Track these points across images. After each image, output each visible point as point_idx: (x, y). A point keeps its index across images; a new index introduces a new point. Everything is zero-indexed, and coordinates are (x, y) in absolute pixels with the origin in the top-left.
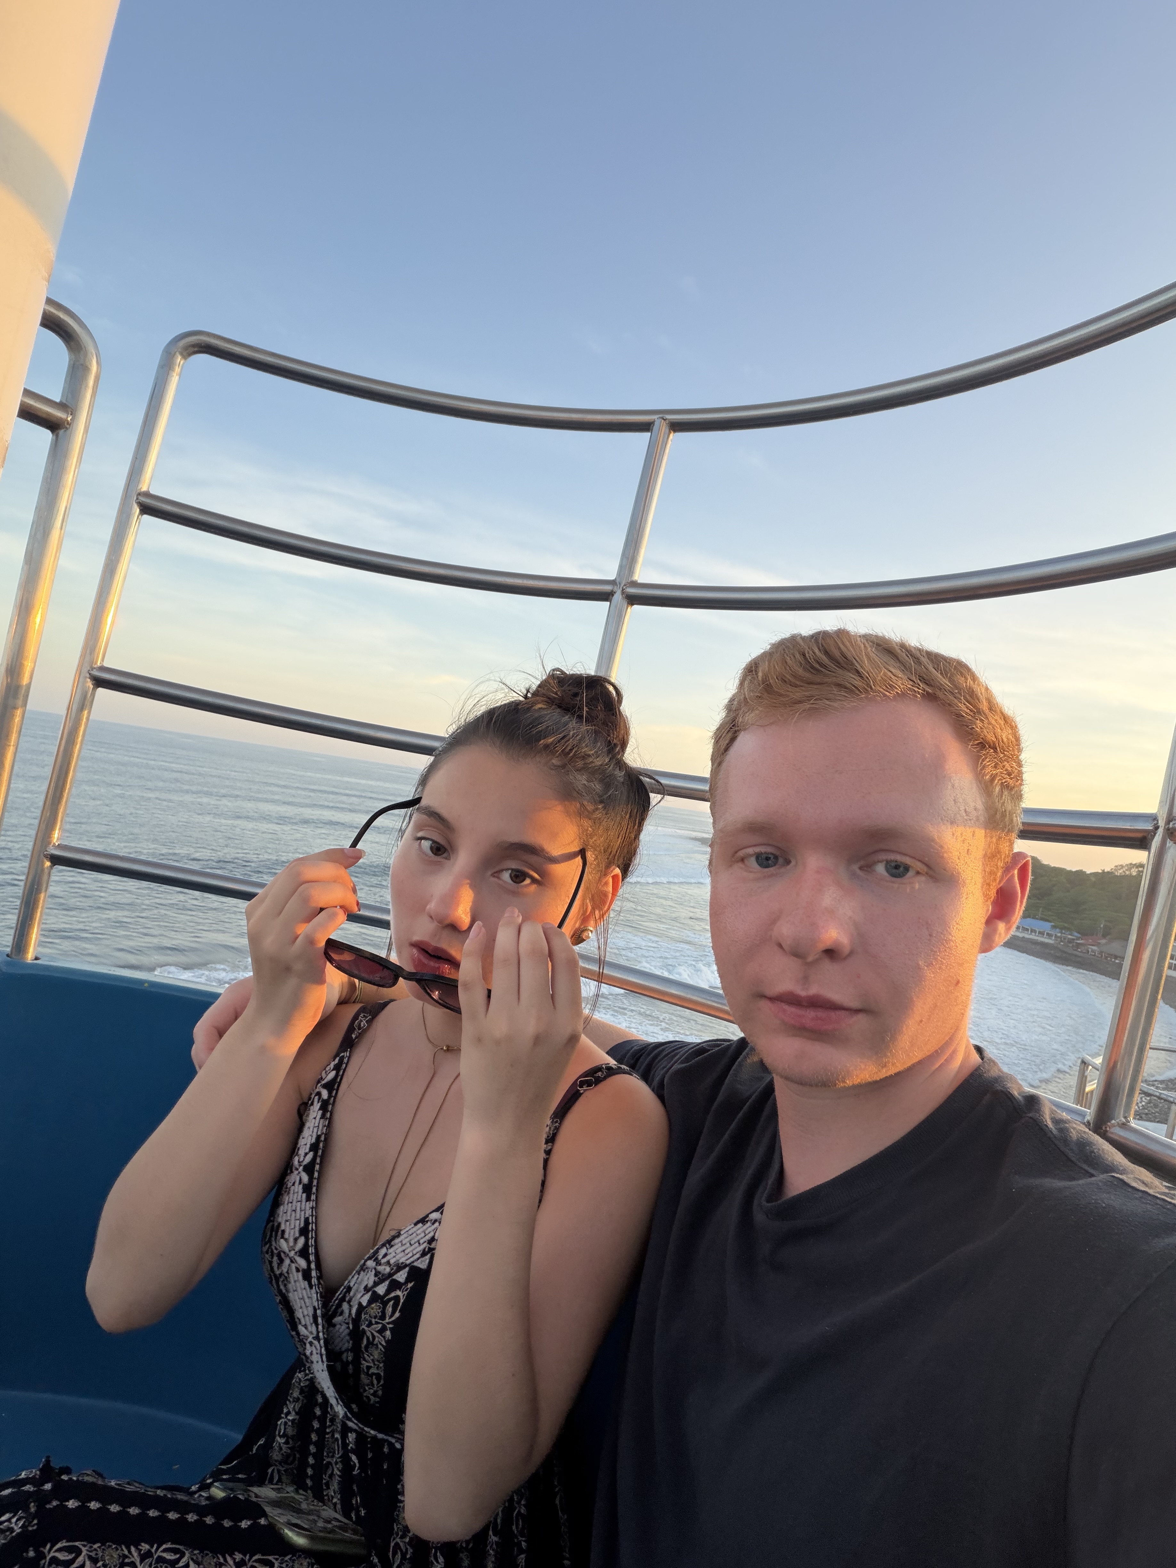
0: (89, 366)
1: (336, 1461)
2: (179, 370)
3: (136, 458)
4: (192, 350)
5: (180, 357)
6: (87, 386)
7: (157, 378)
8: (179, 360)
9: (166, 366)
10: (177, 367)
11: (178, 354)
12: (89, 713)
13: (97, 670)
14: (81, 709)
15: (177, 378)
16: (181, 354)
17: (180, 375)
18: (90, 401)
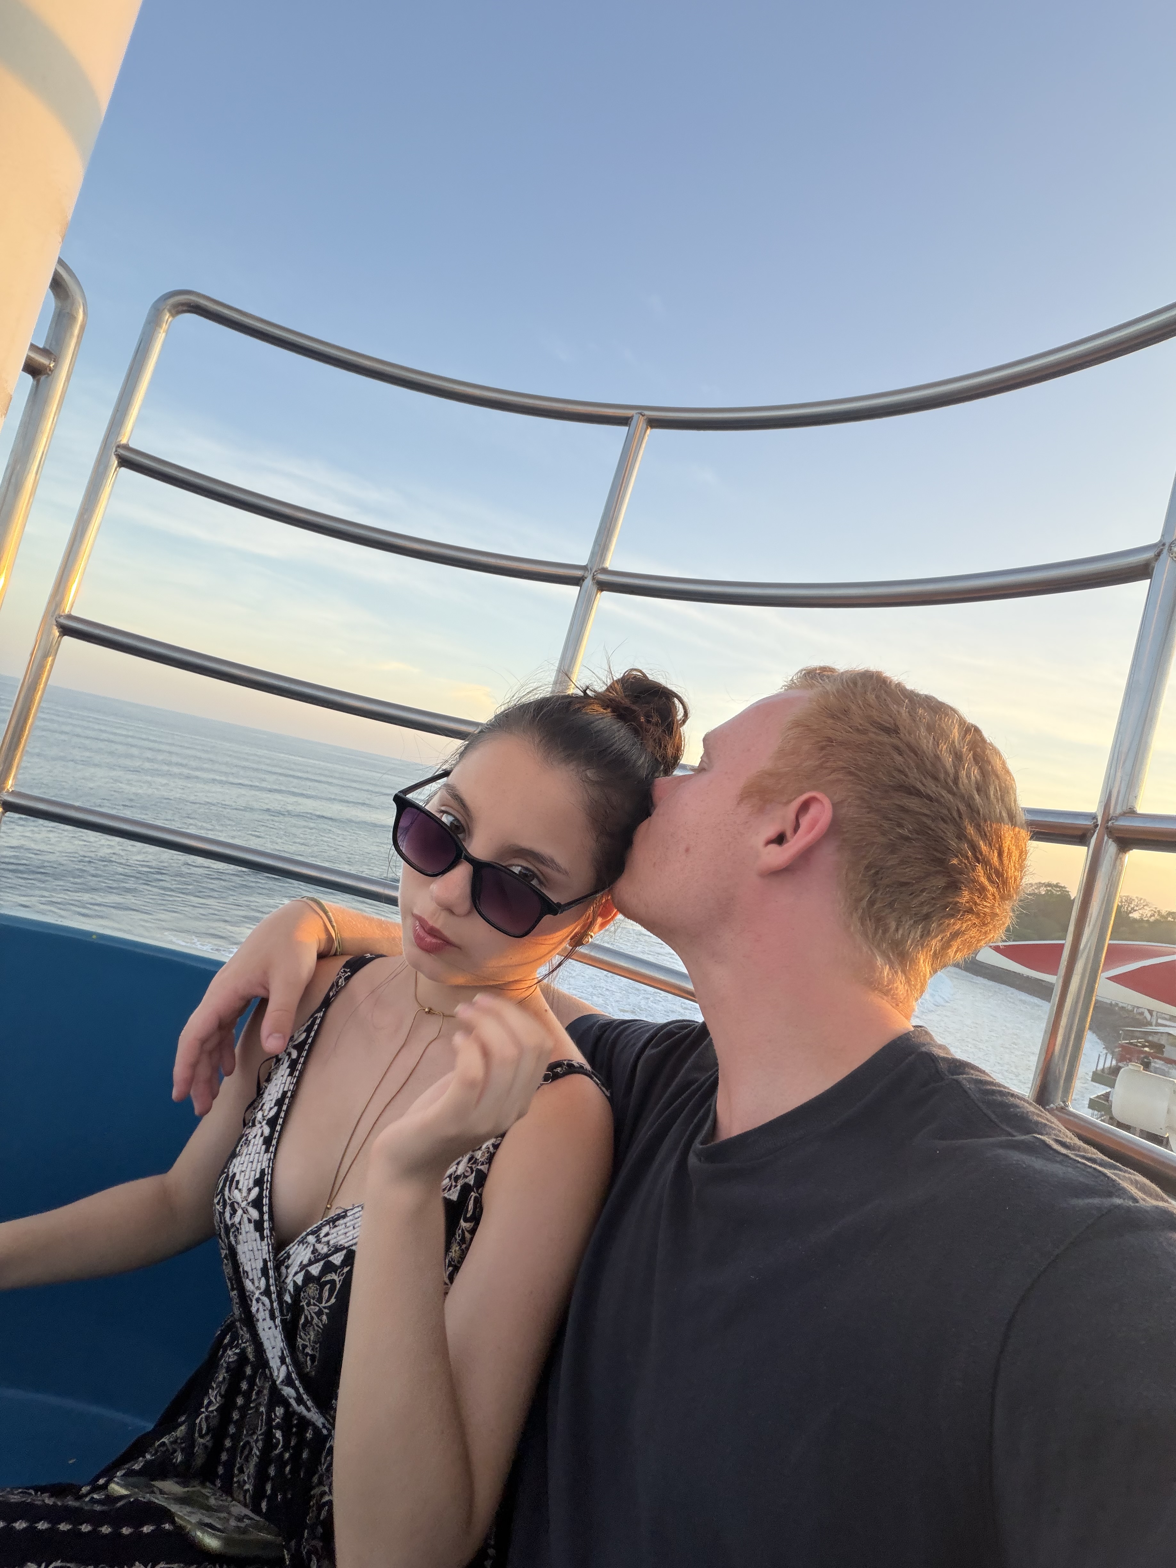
0: (75, 314)
1: (257, 1438)
2: (167, 327)
3: (118, 410)
4: (181, 308)
5: (168, 315)
6: (72, 335)
7: (144, 333)
8: (167, 317)
9: (153, 322)
10: (164, 324)
11: (166, 311)
12: (54, 660)
13: (64, 618)
14: (45, 656)
15: (164, 335)
16: (170, 311)
17: (167, 332)
18: (75, 349)
